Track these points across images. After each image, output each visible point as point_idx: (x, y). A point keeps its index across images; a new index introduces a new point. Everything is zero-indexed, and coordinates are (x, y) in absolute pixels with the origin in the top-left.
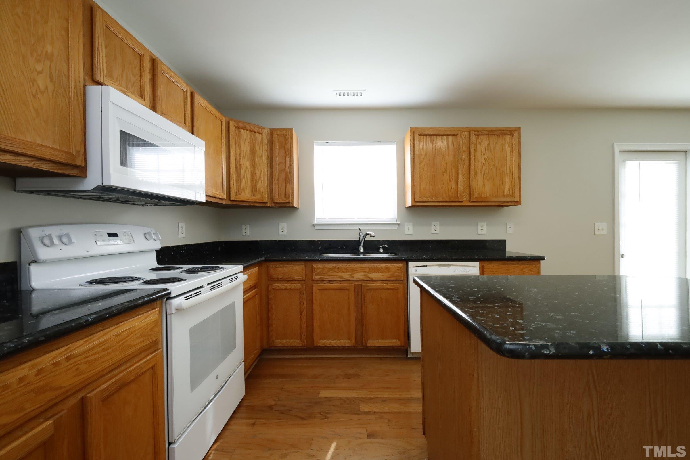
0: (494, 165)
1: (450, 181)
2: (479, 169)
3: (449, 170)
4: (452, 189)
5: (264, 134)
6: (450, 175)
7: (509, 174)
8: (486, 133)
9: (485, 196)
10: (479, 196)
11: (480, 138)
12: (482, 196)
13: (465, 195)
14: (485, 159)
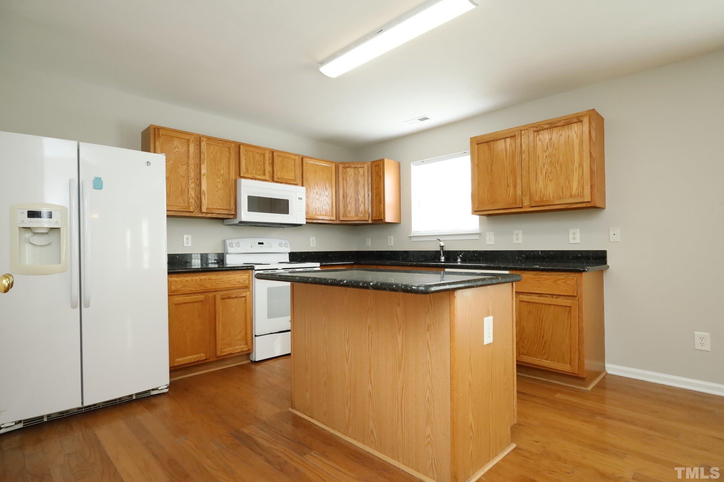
0: (558, 162)
1: (508, 186)
2: (540, 169)
3: (507, 175)
4: (510, 195)
5: (365, 167)
6: (509, 180)
7: (577, 170)
8: (547, 126)
9: (548, 199)
10: (540, 199)
11: (540, 134)
12: (544, 199)
13: (525, 200)
14: (546, 156)
